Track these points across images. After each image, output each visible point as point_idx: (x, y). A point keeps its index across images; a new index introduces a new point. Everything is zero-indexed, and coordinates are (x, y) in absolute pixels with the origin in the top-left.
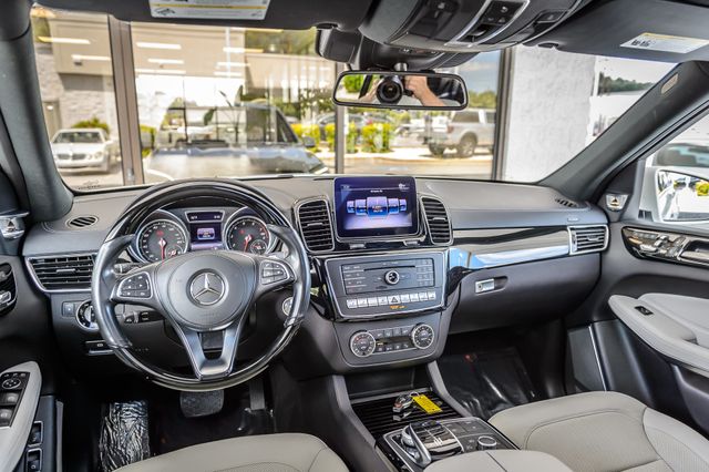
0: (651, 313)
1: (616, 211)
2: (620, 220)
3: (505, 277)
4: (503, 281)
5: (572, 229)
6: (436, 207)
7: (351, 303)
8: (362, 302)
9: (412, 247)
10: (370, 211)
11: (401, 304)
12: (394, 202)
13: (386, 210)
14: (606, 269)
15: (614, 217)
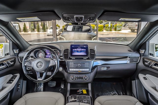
0: (147, 79)
1: (142, 53)
2: (143, 56)
3: (109, 67)
4: (109, 68)
5: (129, 57)
6: (93, 51)
7: (70, 70)
8: (73, 70)
9: (85, 59)
10: (78, 51)
11: (81, 71)
12: (83, 50)
13: (81, 51)
14: (138, 67)
15: (142, 55)
